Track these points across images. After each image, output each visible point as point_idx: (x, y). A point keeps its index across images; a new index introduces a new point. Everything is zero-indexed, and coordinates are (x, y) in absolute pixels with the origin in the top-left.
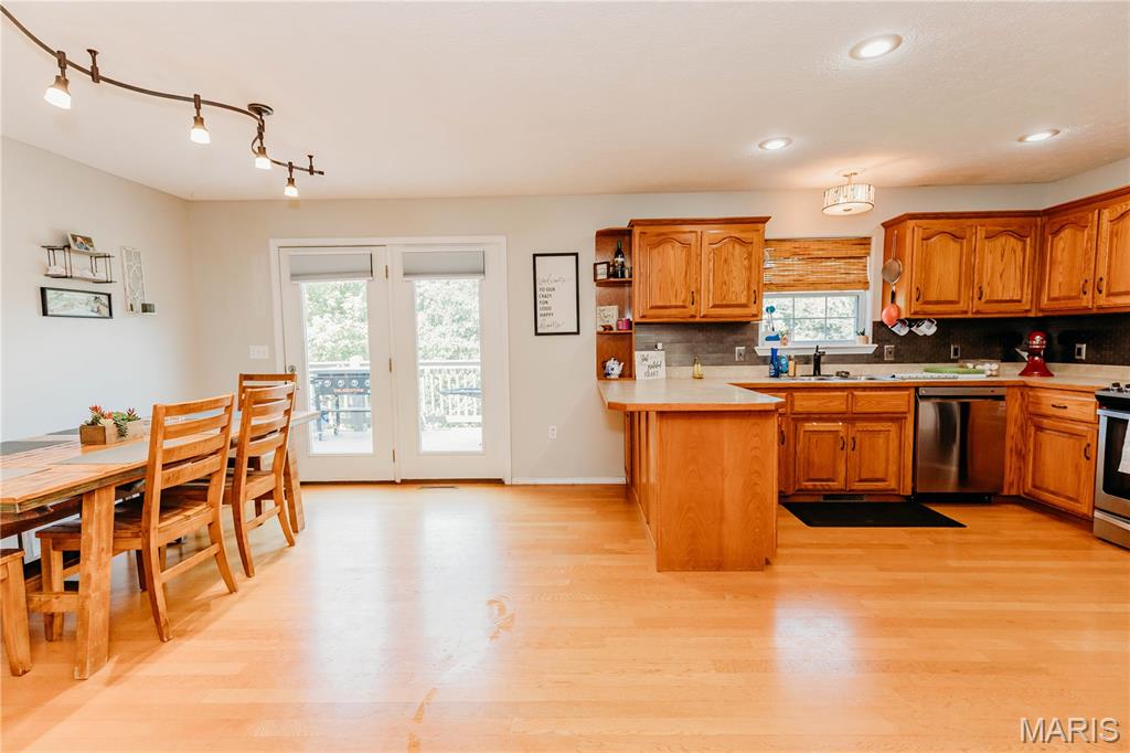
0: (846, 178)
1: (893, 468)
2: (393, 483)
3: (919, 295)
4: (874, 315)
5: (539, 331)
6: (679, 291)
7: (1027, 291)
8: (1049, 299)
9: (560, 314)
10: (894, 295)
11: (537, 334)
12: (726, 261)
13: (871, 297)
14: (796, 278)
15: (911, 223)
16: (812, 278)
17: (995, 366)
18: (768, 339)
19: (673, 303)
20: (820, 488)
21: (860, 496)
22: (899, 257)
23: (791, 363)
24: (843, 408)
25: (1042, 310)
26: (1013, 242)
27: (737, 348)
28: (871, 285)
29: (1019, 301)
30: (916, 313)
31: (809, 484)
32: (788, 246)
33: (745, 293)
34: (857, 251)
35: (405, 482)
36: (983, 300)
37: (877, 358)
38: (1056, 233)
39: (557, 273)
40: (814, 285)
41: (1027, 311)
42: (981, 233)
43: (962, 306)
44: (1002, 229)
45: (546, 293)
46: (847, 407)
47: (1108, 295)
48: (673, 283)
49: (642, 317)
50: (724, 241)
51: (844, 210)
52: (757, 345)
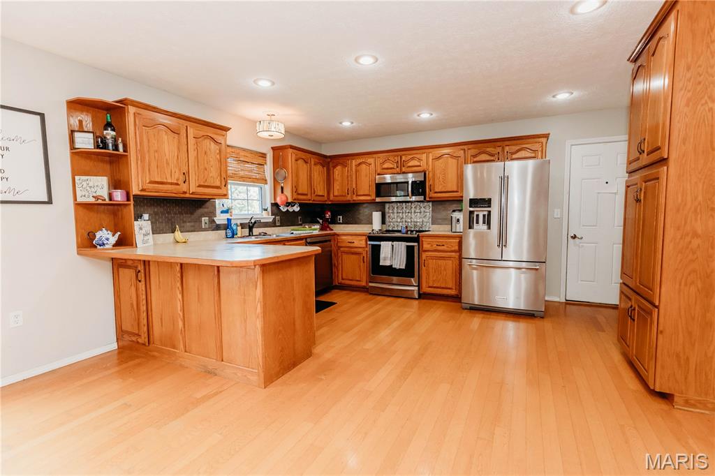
0: (269, 117)
3: (295, 190)
4: (271, 200)
6: (173, 171)
7: (326, 192)
8: (334, 196)
10: (282, 188)
13: (268, 188)
15: (291, 150)
18: (222, 212)
19: (169, 181)
22: (284, 167)
23: (239, 228)
25: (331, 201)
26: (321, 168)
27: (203, 219)
28: (269, 181)
29: (324, 196)
30: (295, 199)
33: (219, 178)
34: (260, 161)
36: (315, 194)
37: (273, 224)
38: (334, 167)
40: (242, 178)
41: (326, 201)
43: (309, 197)
44: (318, 161)
47: (357, 195)
48: (168, 164)
49: (141, 190)
50: (204, 137)
51: (269, 136)
52: (216, 217)
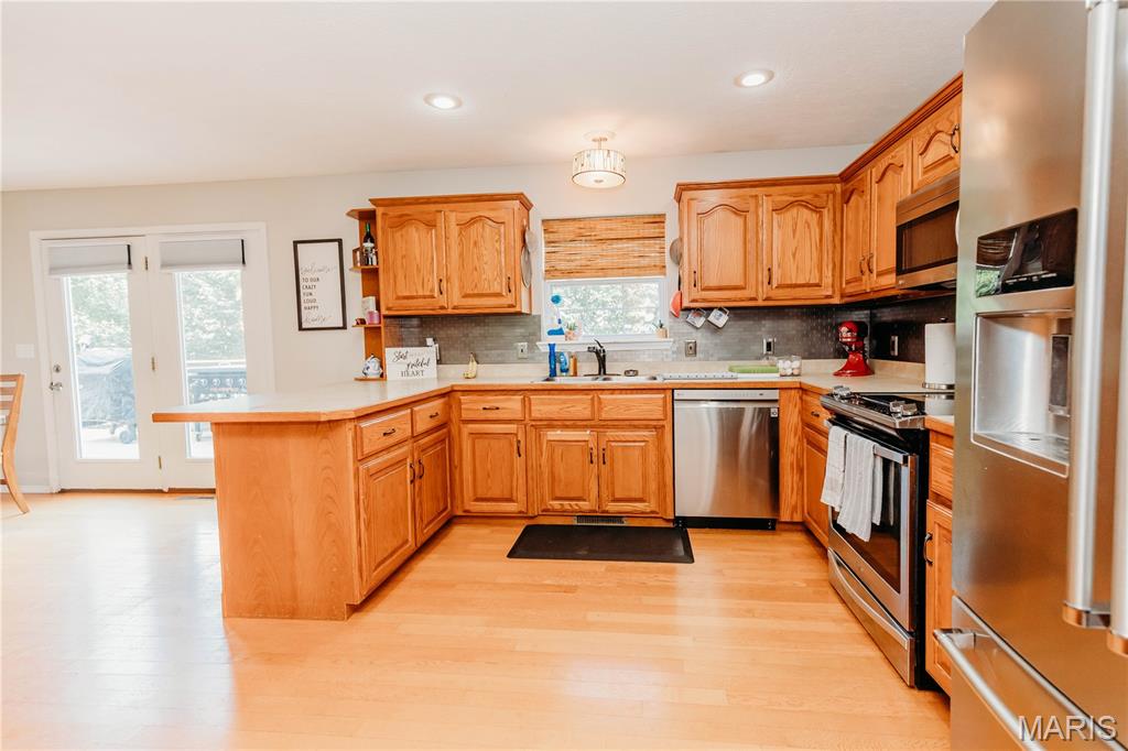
0: (597, 143)
1: (653, 486)
2: (160, 492)
3: (697, 279)
5: (304, 326)
6: (426, 280)
7: (828, 273)
9: (324, 307)
10: (680, 280)
11: (301, 329)
12: (475, 243)
13: (668, 282)
14: (584, 262)
15: (686, 195)
16: (602, 262)
17: (796, 364)
18: (550, 333)
19: (421, 293)
20: (568, 507)
21: (619, 519)
24: (587, 414)
26: (806, 214)
27: (519, 344)
28: (670, 270)
29: (818, 285)
30: (695, 301)
31: (556, 504)
32: (572, 227)
33: (498, 280)
34: (652, 230)
35: (172, 491)
36: (775, 284)
37: (676, 354)
38: (848, 201)
39: (319, 262)
40: (603, 271)
41: (827, 297)
42: (767, 205)
43: (750, 292)
44: (792, 199)
45: (309, 284)
46: (593, 412)
47: (879, 275)
48: (419, 270)
49: (388, 309)
50: (473, 221)
51: (596, 181)
52: (540, 340)
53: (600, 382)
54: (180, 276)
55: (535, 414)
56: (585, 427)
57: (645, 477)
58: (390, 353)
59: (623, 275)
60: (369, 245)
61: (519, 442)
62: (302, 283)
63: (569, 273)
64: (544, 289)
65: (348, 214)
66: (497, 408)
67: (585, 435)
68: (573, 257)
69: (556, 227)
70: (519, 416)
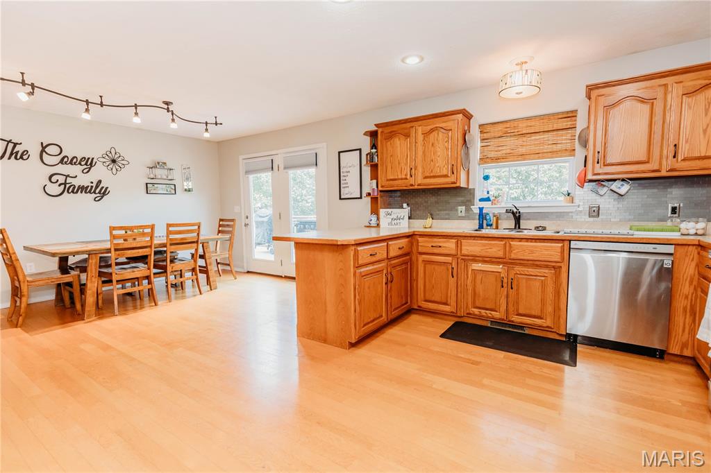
0: (519, 67)
1: (550, 309)
2: (281, 277)
5: (342, 197)
10: (586, 158)
11: (340, 199)
12: (433, 144)
14: (508, 151)
16: (522, 150)
17: (701, 225)
18: (481, 200)
20: (484, 314)
21: (522, 328)
24: (501, 254)
27: (459, 207)
31: (476, 311)
33: (446, 166)
35: (286, 277)
39: (351, 160)
40: (523, 156)
42: (677, 90)
45: (345, 174)
46: (505, 254)
48: (399, 163)
49: (382, 187)
50: (432, 131)
51: (517, 93)
52: (474, 205)
53: (514, 233)
54: (291, 173)
55: (464, 252)
56: (498, 263)
57: (543, 302)
58: (382, 212)
59: (539, 158)
60: (374, 151)
61: (453, 268)
62: (342, 174)
63: (497, 159)
64: (477, 171)
65: (364, 134)
66: (440, 247)
67: (499, 268)
68: (500, 148)
69: (488, 128)
70: (454, 252)
